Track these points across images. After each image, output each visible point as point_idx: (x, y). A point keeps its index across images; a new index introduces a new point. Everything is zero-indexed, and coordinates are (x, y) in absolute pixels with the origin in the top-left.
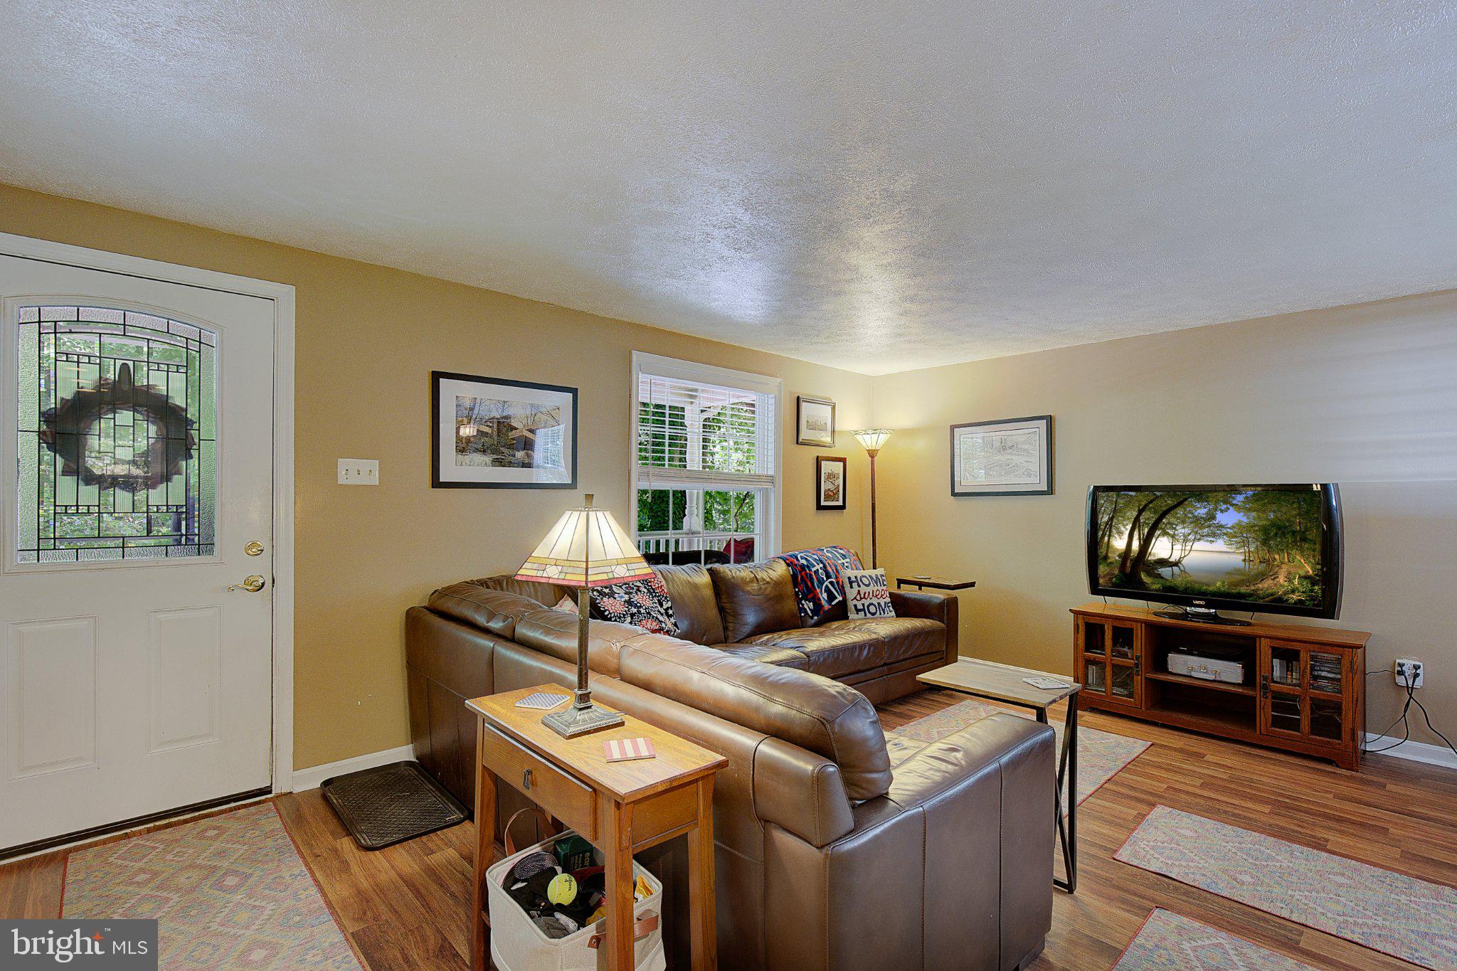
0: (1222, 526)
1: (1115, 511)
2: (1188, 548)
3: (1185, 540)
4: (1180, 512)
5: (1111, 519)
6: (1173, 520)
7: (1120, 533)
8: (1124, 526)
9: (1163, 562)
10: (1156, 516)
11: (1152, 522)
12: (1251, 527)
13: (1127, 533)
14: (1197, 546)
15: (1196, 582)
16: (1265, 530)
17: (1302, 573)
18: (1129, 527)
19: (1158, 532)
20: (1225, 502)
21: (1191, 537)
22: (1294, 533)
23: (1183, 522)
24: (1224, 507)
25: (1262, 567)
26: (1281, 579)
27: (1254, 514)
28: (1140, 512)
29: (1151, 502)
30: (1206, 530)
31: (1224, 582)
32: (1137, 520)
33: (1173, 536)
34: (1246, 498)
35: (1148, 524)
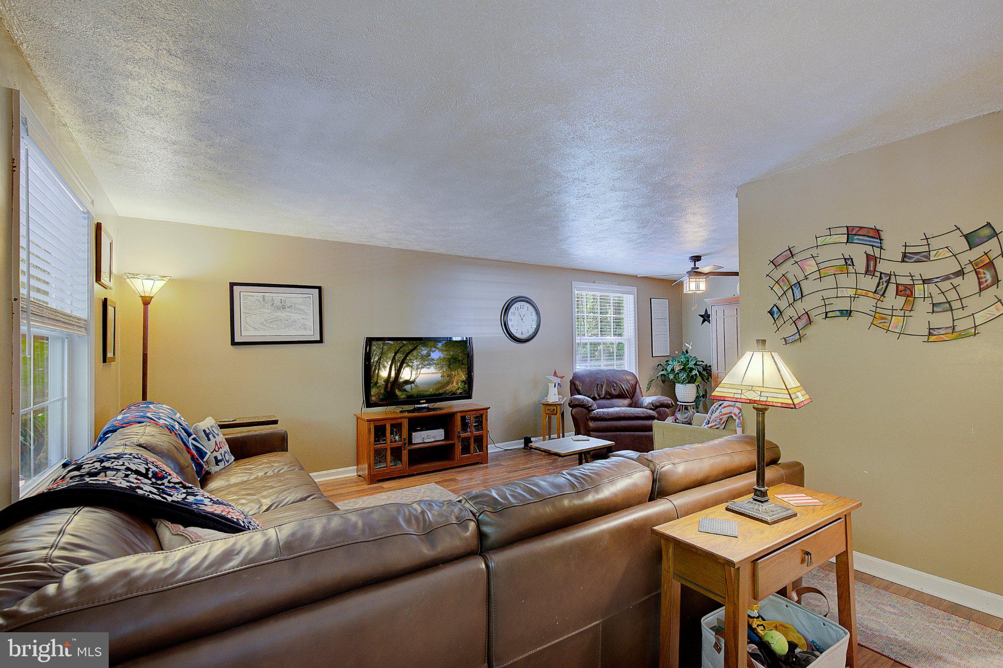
0: (433, 360)
1: (382, 353)
2: (419, 373)
3: (417, 369)
4: (415, 353)
5: (380, 359)
6: (412, 358)
7: (385, 367)
8: (387, 363)
9: (407, 382)
10: (404, 356)
11: (401, 359)
12: (445, 358)
13: (388, 367)
14: (424, 371)
15: (422, 391)
16: (449, 360)
17: (461, 379)
18: (390, 363)
19: (405, 365)
20: (435, 347)
21: (420, 366)
22: (459, 361)
23: (417, 358)
24: (434, 349)
25: (447, 379)
26: (455, 384)
27: (445, 352)
28: (396, 353)
29: (401, 348)
30: (426, 362)
31: (433, 389)
32: (394, 358)
33: (412, 367)
34: (443, 345)
35: (400, 361)
